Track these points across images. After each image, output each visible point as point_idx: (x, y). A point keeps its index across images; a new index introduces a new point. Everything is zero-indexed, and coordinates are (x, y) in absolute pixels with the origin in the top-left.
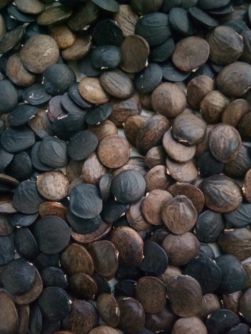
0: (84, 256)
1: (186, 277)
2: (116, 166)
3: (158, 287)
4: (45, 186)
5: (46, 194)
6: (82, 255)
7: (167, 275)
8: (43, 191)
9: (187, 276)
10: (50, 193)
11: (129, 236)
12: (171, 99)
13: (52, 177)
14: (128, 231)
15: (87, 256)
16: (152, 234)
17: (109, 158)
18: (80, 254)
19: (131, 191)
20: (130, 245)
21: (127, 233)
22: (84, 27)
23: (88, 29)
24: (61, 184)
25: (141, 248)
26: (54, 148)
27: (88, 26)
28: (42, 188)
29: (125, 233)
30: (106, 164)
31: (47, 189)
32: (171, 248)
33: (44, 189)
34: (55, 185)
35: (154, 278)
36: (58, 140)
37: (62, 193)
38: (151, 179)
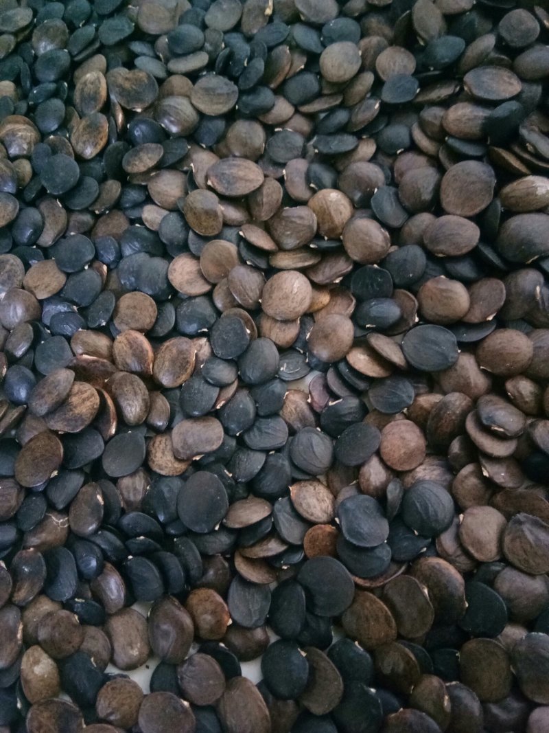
0: (374, 606)
1: (540, 636)
2: (407, 468)
3: (496, 655)
4: (305, 501)
5: (308, 513)
6: (371, 605)
7: (507, 636)
8: (303, 509)
9: (541, 634)
10: (314, 512)
11: (440, 570)
12: (469, 377)
13: (312, 488)
14: (438, 563)
15: (378, 606)
16: (475, 571)
17: (396, 455)
18: (368, 604)
19: (437, 515)
20: (445, 584)
21: (437, 567)
22: (335, 280)
23: (341, 281)
24: (326, 499)
25: (462, 589)
26: (314, 443)
27: (341, 278)
28: (301, 503)
29: (434, 567)
30: (392, 464)
31: (309, 506)
32: (508, 591)
33: (304, 505)
34: (318, 500)
35: (488, 639)
36: (320, 434)
37: (329, 512)
38: (464, 485)
